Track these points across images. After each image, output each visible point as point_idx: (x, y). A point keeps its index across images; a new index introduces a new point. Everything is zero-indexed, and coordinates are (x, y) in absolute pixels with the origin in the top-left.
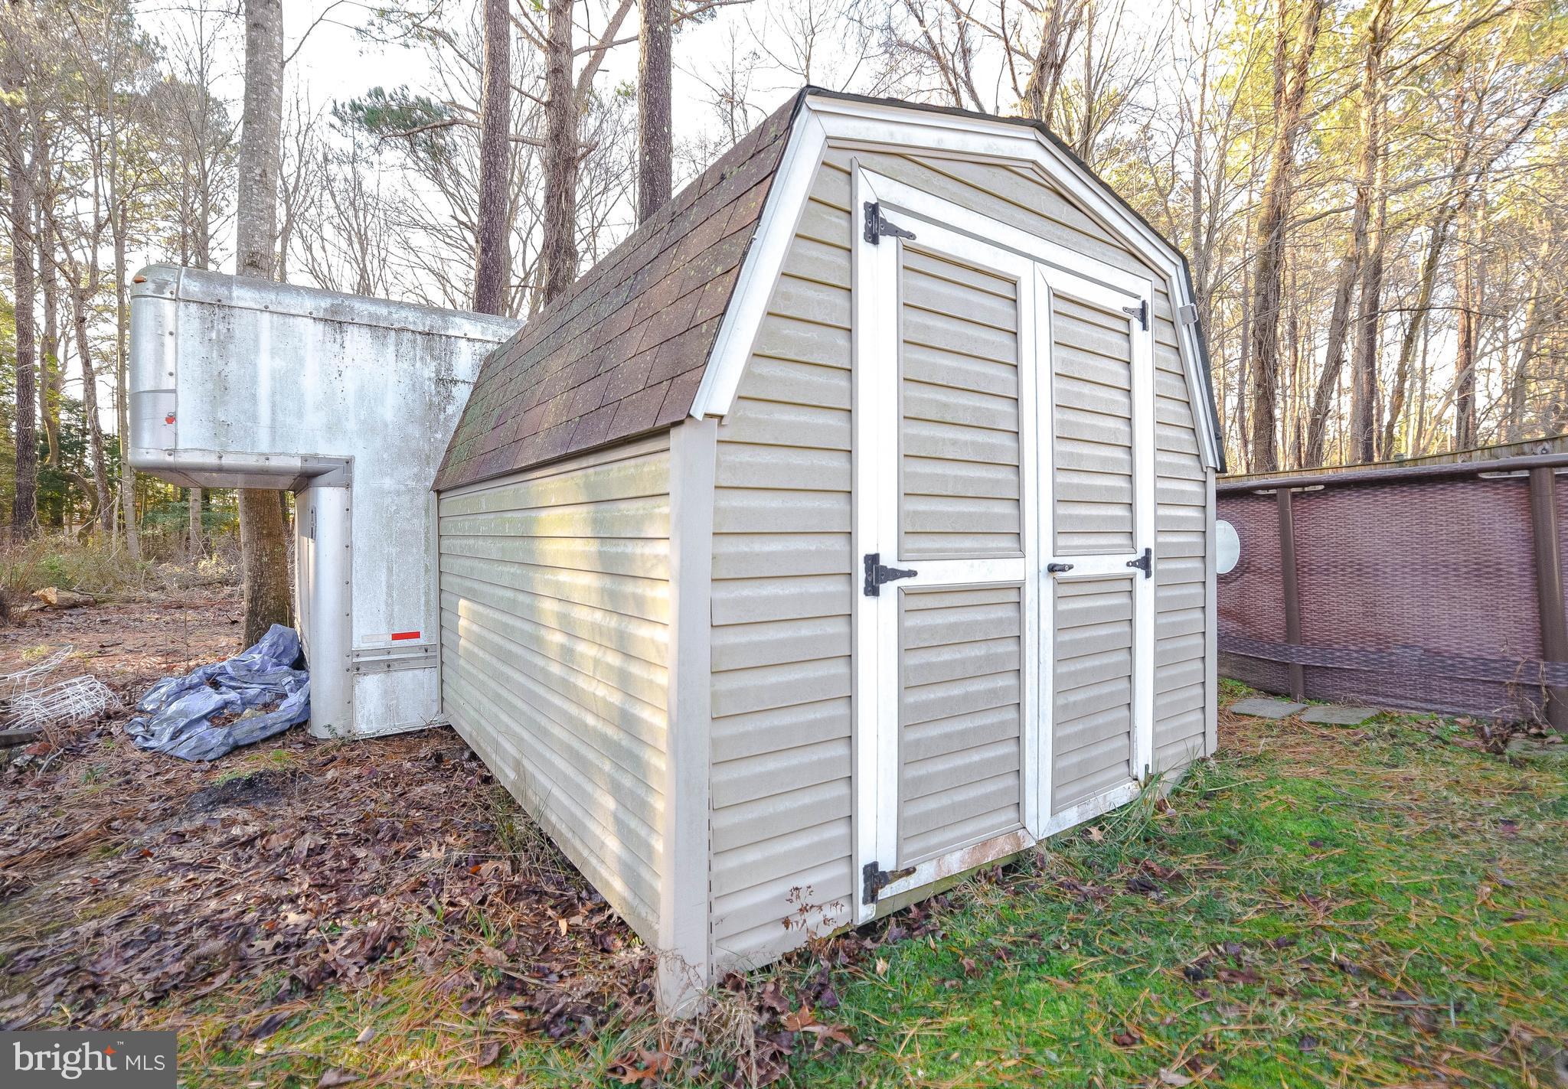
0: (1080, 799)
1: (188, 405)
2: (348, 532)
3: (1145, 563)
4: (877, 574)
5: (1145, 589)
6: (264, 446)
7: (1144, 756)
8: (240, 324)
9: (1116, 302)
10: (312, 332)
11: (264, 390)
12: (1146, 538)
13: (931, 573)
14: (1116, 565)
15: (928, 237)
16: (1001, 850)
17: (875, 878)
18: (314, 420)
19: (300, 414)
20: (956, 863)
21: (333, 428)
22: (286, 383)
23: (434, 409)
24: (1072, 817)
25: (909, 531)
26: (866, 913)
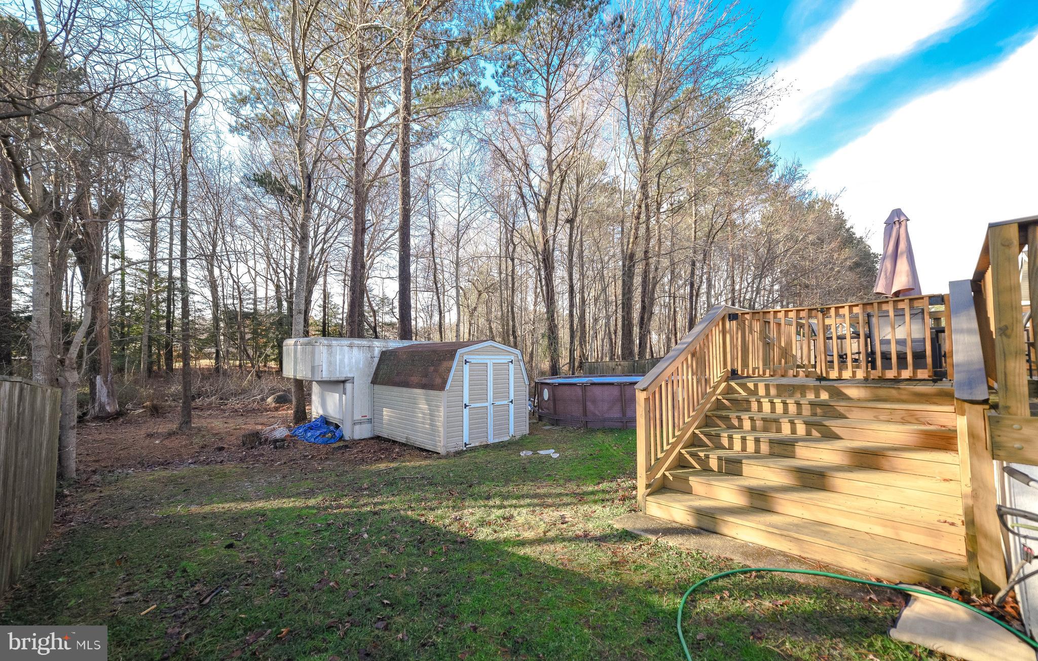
0: (499, 438)
1: (325, 368)
2: (353, 393)
3: (512, 402)
4: (466, 406)
5: (512, 406)
6: (338, 376)
7: (512, 432)
8: (334, 349)
9: (506, 361)
10: (346, 349)
11: (338, 364)
12: (512, 397)
13: (473, 405)
14: (506, 402)
15: (473, 361)
16: (485, 443)
17: (466, 445)
18: (347, 369)
19: (344, 368)
20: (477, 444)
21: (350, 370)
22: (342, 361)
23: (371, 363)
24: (497, 441)
25: (470, 400)
26: (465, 449)
